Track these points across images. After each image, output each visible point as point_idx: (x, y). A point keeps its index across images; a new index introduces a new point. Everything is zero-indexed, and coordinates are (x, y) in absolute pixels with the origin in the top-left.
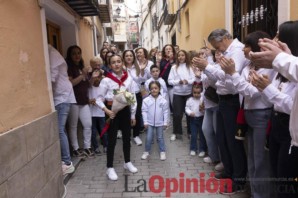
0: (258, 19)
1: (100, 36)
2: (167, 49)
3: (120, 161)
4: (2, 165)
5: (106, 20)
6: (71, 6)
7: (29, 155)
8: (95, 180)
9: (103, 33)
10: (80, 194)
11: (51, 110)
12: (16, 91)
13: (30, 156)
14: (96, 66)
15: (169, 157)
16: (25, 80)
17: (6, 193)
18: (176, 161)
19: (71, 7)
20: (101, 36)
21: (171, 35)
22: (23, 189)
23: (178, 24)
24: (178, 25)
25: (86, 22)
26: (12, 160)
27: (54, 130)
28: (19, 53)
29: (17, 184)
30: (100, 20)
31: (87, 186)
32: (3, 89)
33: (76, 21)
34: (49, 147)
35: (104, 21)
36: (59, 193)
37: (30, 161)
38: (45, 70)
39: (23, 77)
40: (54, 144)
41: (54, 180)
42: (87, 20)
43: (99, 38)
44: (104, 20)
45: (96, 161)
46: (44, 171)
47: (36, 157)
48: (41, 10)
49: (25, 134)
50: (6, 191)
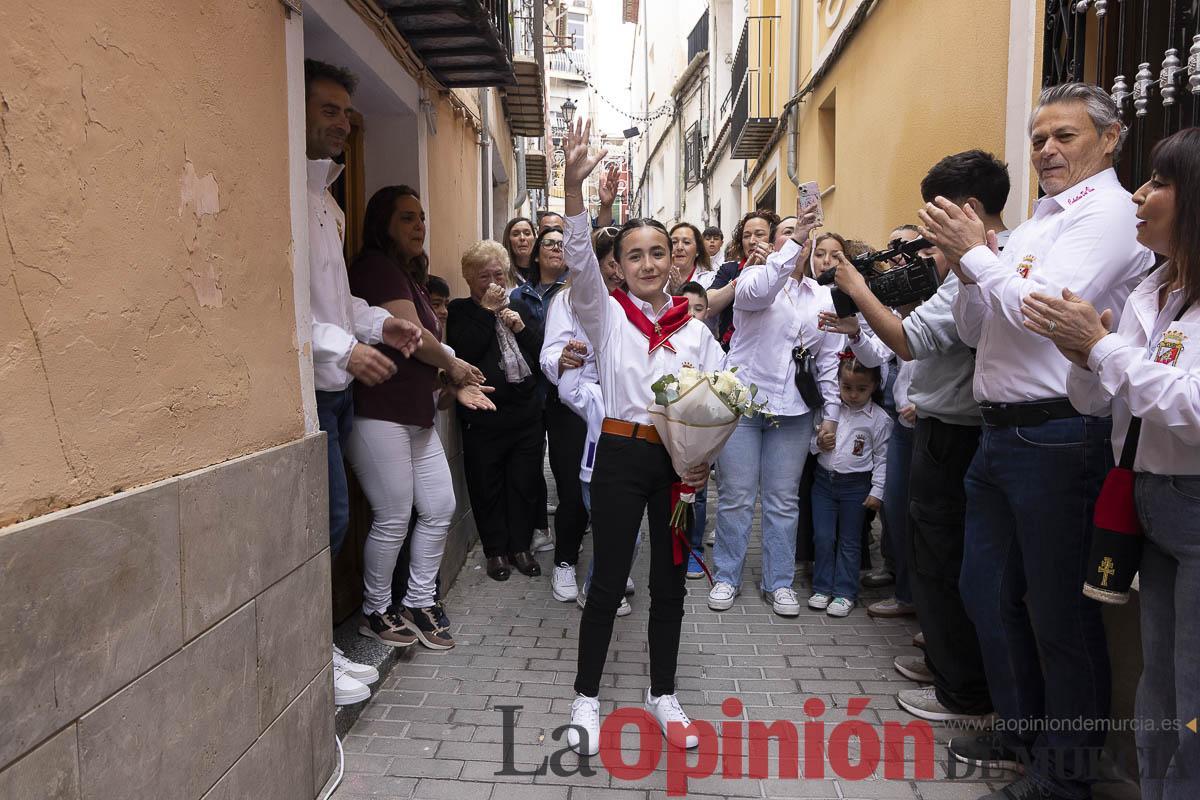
0: (1172, 94)
1: (502, 183)
3: (560, 650)
4: (55, 653)
5: (528, 125)
6: (408, 34)
7: (190, 612)
8: (461, 724)
9: (516, 176)
10: (398, 781)
11: (300, 428)
12: (152, 328)
13: (197, 613)
14: (484, 277)
15: (755, 649)
16: (196, 288)
17: (67, 781)
18: (782, 666)
19: (407, 41)
20: (506, 183)
21: (754, 194)
22: (154, 758)
23: (788, 152)
24: (788, 156)
25: (458, 110)
26: (111, 631)
27: (311, 510)
28: (180, 170)
29: (129, 737)
30: (509, 125)
31: (427, 749)
32: (92, 310)
33: (421, 101)
34: (283, 578)
35: (522, 131)
36: (312, 771)
37: (195, 638)
38: (287, 262)
39: (189, 276)
40: (302, 569)
41: (296, 716)
42: (464, 105)
43: (502, 187)
44: (521, 125)
45: (466, 643)
46: (254, 679)
47: (221, 620)
48: (290, 18)
49: (181, 518)
50: (70, 771)
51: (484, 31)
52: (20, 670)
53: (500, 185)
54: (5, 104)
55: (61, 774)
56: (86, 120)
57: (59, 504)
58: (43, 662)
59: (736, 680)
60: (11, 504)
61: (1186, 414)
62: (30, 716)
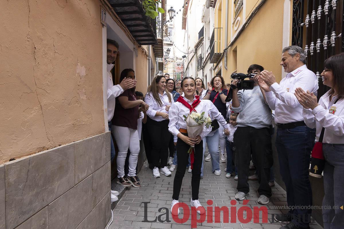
0: (327, 47)
1: (153, 69)
2: (216, 81)
3: (168, 188)
4: (43, 187)
5: (159, 55)
6: (131, 32)
7: (76, 177)
8: (143, 207)
9: (156, 67)
10: (127, 222)
11: (104, 130)
12: (69, 104)
13: (78, 177)
16: (80, 94)
17: (45, 221)
18: (225, 193)
21: (215, 72)
22: (67, 215)
23: (225, 62)
25: (143, 51)
26: (57, 182)
27: (106, 151)
28: (77, 65)
29: (61, 209)
30: (155, 55)
31: (134, 213)
32: (55, 100)
33: (134, 48)
34: (99, 168)
35: (157, 56)
36: (105, 219)
37: (78, 184)
38: (102, 89)
39: (78, 91)
40: (104, 166)
41: (101, 204)
42: (144, 50)
43: (152, 70)
44: (157, 54)
45: (144, 186)
46: (92, 194)
47: (84, 179)
48: (103, 27)
49: (75, 153)
50: (46, 218)
51: (151, 31)
52: (34, 192)
53: (152, 69)
54: (35, 47)
55: (44, 219)
56: (54, 52)
57: (45, 149)
58: (40, 190)
59: (214, 196)
60: (34, 149)
61: (339, 128)
62: (36, 204)
